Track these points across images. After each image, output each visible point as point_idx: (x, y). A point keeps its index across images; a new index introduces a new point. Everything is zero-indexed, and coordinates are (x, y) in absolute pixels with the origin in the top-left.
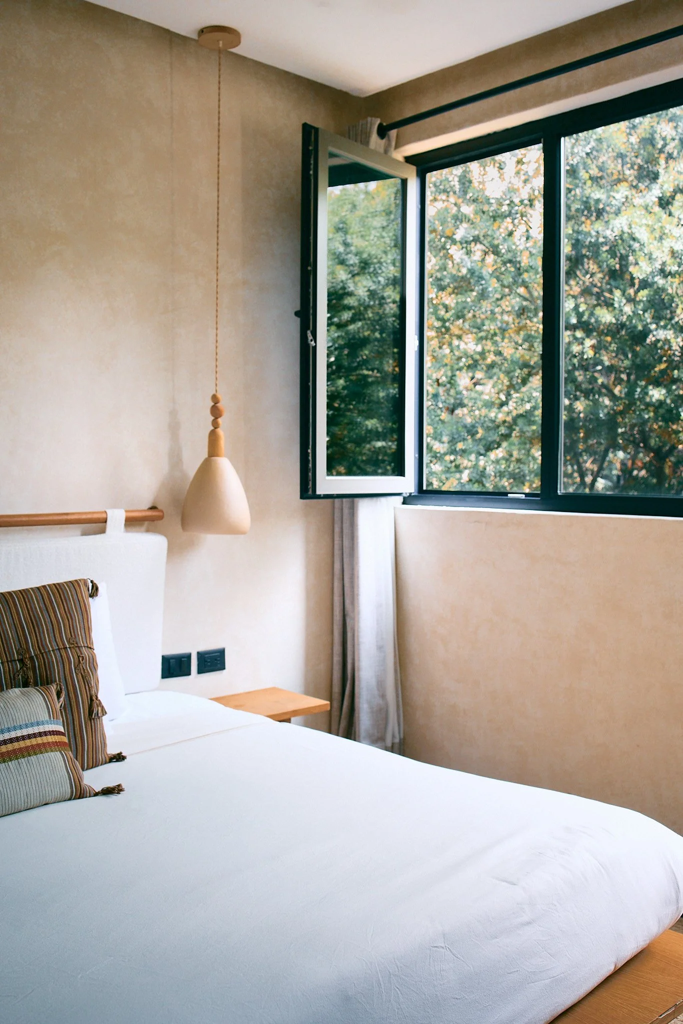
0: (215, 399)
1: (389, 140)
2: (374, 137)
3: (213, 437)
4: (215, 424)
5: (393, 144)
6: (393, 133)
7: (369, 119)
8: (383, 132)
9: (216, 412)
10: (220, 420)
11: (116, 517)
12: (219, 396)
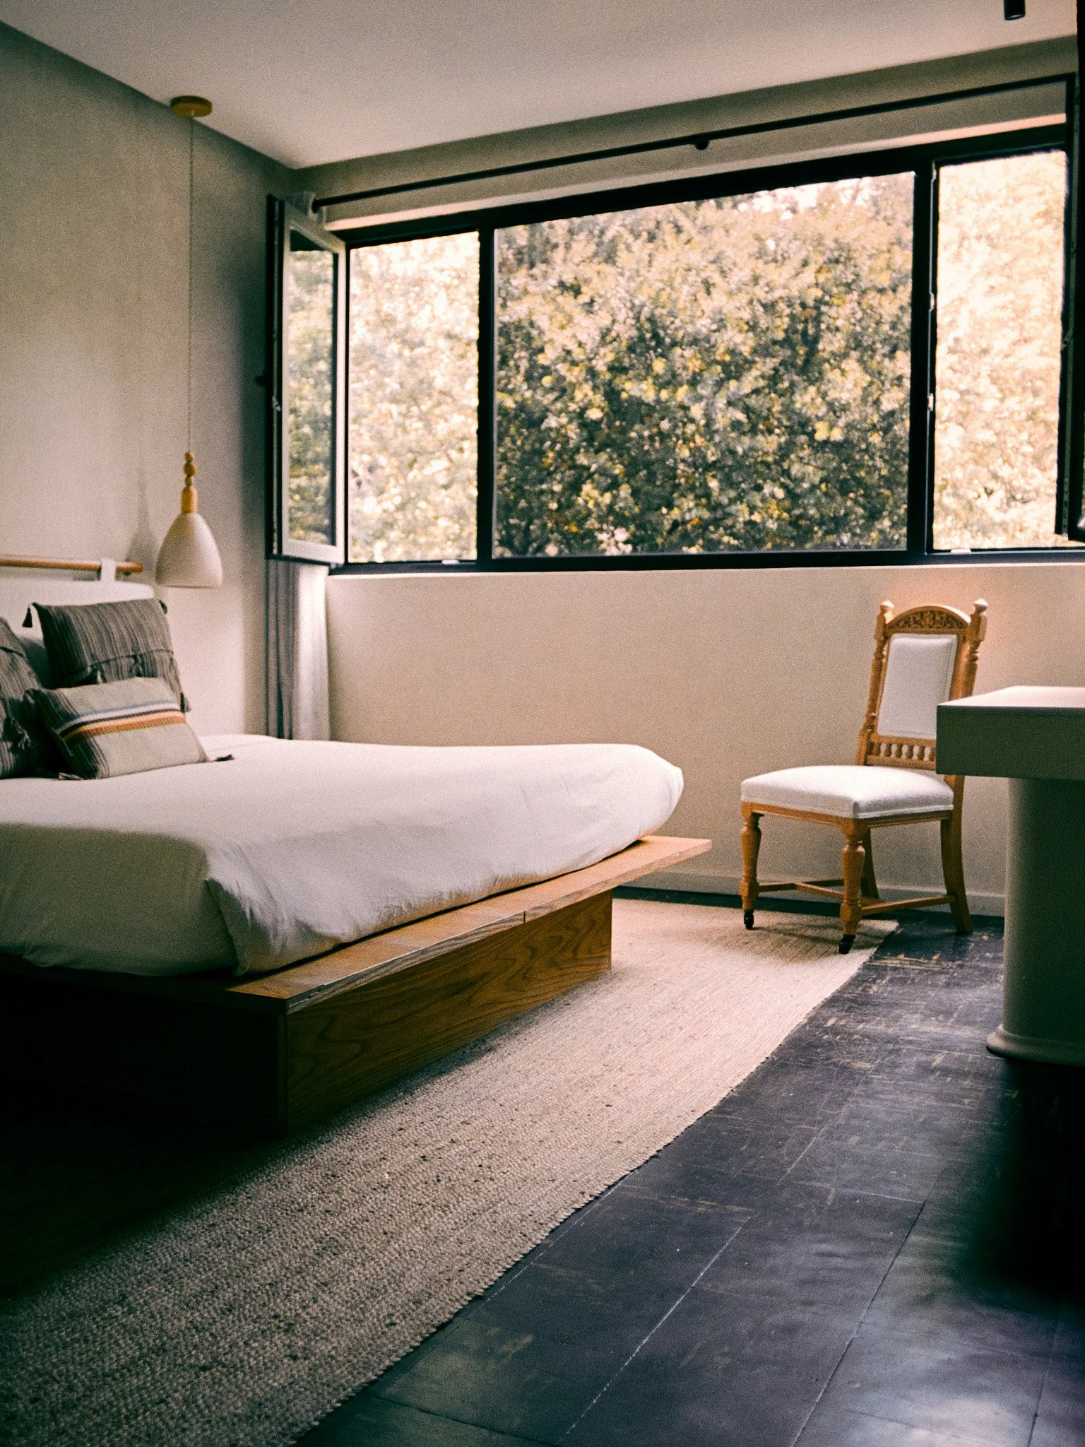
0: (188, 456)
1: (321, 213)
2: (310, 212)
3: (187, 492)
4: (188, 483)
5: (325, 217)
6: (324, 208)
7: (305, 193)
8: (317, 206)
9: (189, 470)
10: (193, 478)
11: (109, 568)
12: (192, 454)
